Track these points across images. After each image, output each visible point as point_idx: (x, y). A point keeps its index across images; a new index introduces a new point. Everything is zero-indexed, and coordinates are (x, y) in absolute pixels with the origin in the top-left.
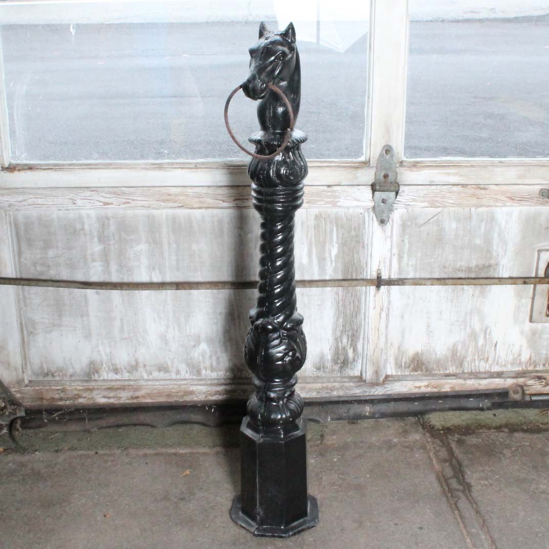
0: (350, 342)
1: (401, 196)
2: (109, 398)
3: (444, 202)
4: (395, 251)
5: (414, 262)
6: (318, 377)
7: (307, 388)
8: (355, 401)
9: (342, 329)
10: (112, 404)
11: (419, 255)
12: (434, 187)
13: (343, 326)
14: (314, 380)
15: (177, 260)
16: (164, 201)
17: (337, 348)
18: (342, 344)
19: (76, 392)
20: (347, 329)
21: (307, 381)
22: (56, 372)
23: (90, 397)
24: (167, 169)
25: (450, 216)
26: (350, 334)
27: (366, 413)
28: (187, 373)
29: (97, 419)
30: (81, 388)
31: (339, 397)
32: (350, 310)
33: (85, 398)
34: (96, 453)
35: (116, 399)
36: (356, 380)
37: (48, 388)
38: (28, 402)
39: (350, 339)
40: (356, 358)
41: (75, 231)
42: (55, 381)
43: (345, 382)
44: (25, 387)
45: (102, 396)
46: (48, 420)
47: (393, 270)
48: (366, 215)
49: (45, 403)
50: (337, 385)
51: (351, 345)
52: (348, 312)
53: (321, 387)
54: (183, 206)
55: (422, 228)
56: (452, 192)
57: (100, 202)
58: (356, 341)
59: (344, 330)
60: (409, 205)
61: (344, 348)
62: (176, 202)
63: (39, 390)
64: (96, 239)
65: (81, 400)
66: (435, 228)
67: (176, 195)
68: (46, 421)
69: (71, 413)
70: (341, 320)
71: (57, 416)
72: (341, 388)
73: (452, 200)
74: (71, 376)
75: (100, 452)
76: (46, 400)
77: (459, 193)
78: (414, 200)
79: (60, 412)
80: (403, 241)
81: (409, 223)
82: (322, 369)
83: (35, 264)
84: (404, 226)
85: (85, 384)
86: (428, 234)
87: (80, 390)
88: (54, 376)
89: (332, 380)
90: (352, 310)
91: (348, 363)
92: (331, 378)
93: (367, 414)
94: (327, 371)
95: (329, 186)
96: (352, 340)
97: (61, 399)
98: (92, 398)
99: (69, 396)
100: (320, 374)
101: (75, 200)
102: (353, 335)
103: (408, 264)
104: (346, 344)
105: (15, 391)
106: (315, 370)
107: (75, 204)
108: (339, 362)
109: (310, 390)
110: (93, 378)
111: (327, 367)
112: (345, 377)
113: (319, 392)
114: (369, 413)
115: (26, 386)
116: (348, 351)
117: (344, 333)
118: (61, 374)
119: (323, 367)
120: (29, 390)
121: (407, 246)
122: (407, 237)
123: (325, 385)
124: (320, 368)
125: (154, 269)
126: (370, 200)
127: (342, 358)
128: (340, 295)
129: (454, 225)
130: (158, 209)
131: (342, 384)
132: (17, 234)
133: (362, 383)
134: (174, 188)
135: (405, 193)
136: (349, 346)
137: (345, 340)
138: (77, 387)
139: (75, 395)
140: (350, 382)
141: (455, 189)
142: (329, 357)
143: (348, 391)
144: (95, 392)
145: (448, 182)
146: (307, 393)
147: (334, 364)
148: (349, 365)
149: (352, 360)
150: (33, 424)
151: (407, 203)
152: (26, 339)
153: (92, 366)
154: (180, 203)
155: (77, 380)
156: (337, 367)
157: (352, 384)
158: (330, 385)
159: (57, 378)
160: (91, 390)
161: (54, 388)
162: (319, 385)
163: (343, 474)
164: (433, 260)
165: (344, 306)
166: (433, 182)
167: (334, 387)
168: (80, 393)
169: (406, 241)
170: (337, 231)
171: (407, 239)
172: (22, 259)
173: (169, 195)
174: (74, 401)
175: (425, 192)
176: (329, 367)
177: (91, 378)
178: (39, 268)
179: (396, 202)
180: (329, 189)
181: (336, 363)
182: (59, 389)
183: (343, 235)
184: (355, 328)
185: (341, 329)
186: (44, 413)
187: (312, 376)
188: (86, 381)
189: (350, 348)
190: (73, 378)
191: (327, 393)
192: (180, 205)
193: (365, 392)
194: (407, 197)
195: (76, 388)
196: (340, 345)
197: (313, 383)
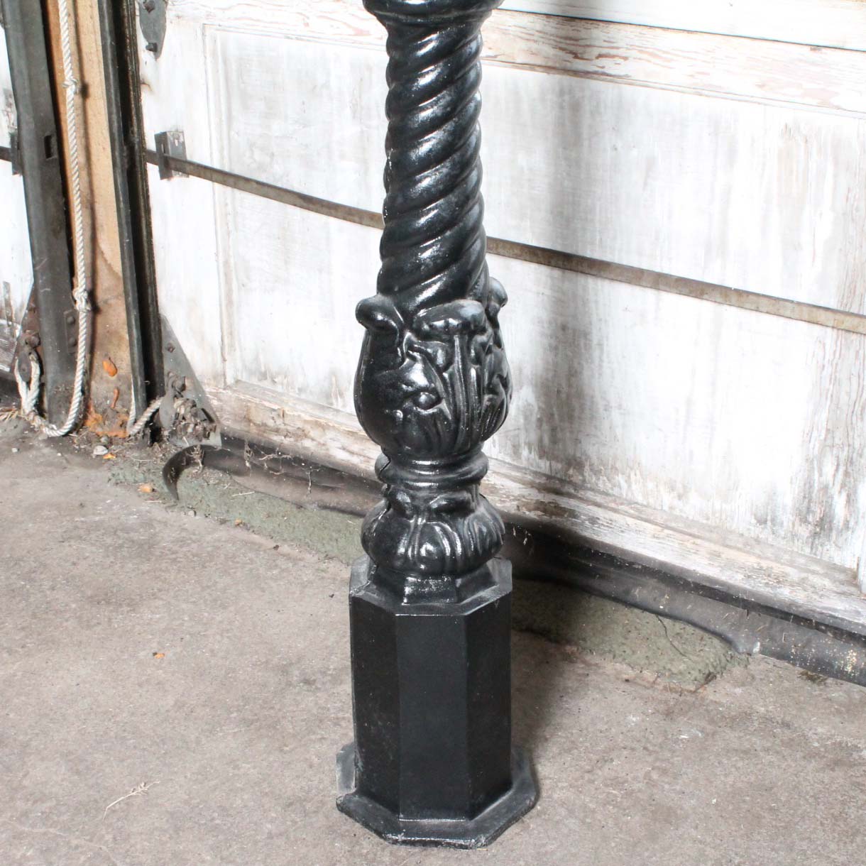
0: (840, 476)
2: (352, 453)
6: (757, 541)
7: (723, 556)
8: (827, 626)
9: (825, 439)
10: (354, 467)
13: (828, 430)
14: (746, 544)
17: (809, 484)
18: (821, 475)
19: (300, 425)
20: (837, 441)
21: (728, 543)
22: (278, 374)
23: (322, 442)
26: (843, 455)
27: (845, 665)
28: (494, 446)
29: (326, 488)
30: (308, 418)
31: (792, 604)
32: (849, 394)
33: (313, 440)
34: (276, 547)
35: (362, 458)
36: (842, 577)
37: (257, 401)
38: (228, 419)
39: (842, 469)
40: (852, 524)
41: (315, 87)
42: (273, 392)
43: (813, 572)
44: (224, 389)
45: (340, 446)
46: (251, 463)
49: (254, 430)
50: (794, 574)
51: (843, 486)
52: (844, 398)
53: (755, 566)
54: (496, 57)
57: (349, 26)
58: (855, 480)
59: (829, 442)
61: (825, 489)
63: (244, 401)
64: (348, 111)
65: (307, 443)
68: (248, 464)
69: (287, 462)
70: (824, 415)
71: (267, 461)
72: (802, 583)
74: (300, 390)
75: (285, 549)
76: (254, 424)
79: (271, 456)
82: (769, 523)
83: (252, 146)
85: (317, 413)
87: (306, 422)
88: (274, 382)
89: (787, 557)
90: (854, 396)
91: (831, 529)
92: (786, 552)
93: (849, 669)
94: (783, 533)
95: (816, 48)
96: (846, 474)
97: (277, 431)
98: (324, 445)
99: (289, 428)
100: (765, 534)
101: (308, 18)
102: (850, 461)
104: (830, 478)
105: (210, 393)
106: (754, 521)
107: (307, 25)
108: (810, 518)
109: (730, 565)
110: (335, 407)
111: (782, 524)
112: (818, 562)
113: (749, 577)
114: (854, 668)
115: (226, 387)
116: (836, 497)
117: (828, 449)
118: (285, 381)
119: (773, 520)
120: (230, 396)
123: (764, 564)
124: (765, 522)
127: (818, 512)
128: (827, 347)
131: (804, 575)
132: (227, 79)
133: (853, 589)
136: (837, 487)
137: (829, 469)
138: (303, 415)
139: (299, 428)
140: (826, 575)
142: (788, 498)
143: (815, 597)
144: (330, 434)
146: (723, 569)
147: (797, 522)
148: (834, 534)
149: (841, 524)
150: (227, 463)
152: (235, 296)
153: (334, 379)
155: (307, 402)
156: (804, 531)
157: (827, 583)
158: (777, 568)
159: (279, 389)
160: (324, 427)
161: (267, 404)
162: (752, 561)
163: (664, 772)
165: (835, 380)
167: (785, 575)
168: (308, 427)
170: (835, 176)
172: (232, 133)
174: (297, 441)
176: (785, 524)
177: (332, 404)
178: (258, 156)
180: (815, 56)
181: (804, 521)
182: (274, 410)
183: (849, 190)
184: (857, 446)
185: (822, 437)
186: (247, 448)
187: (746, 534)
188: (322, 408)
189: (840, 492)
190: (303, 396)
191: (767, 584)
193: (858, 613)
195: (299, 416)
196: (816, 476)
197: (739, 549)
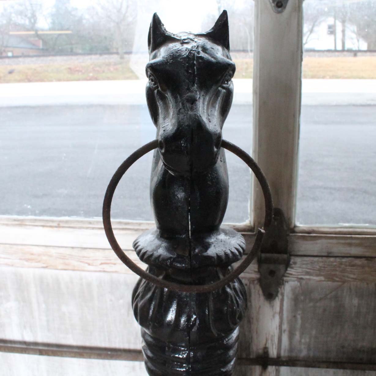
1: (292, 268)
3: (344, 276)
4: (285, 326)
5: (308, 340)
11: (314, 332)
12: (332, 259)
15: (48, 321)
16: (28, 260)
24: (28, 227)
25: (351, 292)
47: (283, 347)
48: (252, 286)
55: (318, 304)
56: (353, 266)
60: (302, 279)
62: (39, 262)
66: (333, 304)
67: (39, 255)
73: (354, 274)
77: (363, 267)
78: (308, 273)
80: (295, 316)
81: (302, 298)
84: (296, 300)
86: (325, 310)
103: (300, 341)
121: (299, 321)
122: (299, 312)
125: (25, 327)
126: (255, 272)
129: (355, 301)
130: (22, 267)
134: (36, 247)
135: (297, 265)
141: (358, 262)
145: (350, 254)
151: (300, 277)
154: (44, 263)
164: (329, 339)
166: (330, 253)
169: (299, 317)
171: (299, 314)
173: (32, 254)
175: (321, 264)
179: (286, 275)
192: (44, 265)
194: (300, 270)
